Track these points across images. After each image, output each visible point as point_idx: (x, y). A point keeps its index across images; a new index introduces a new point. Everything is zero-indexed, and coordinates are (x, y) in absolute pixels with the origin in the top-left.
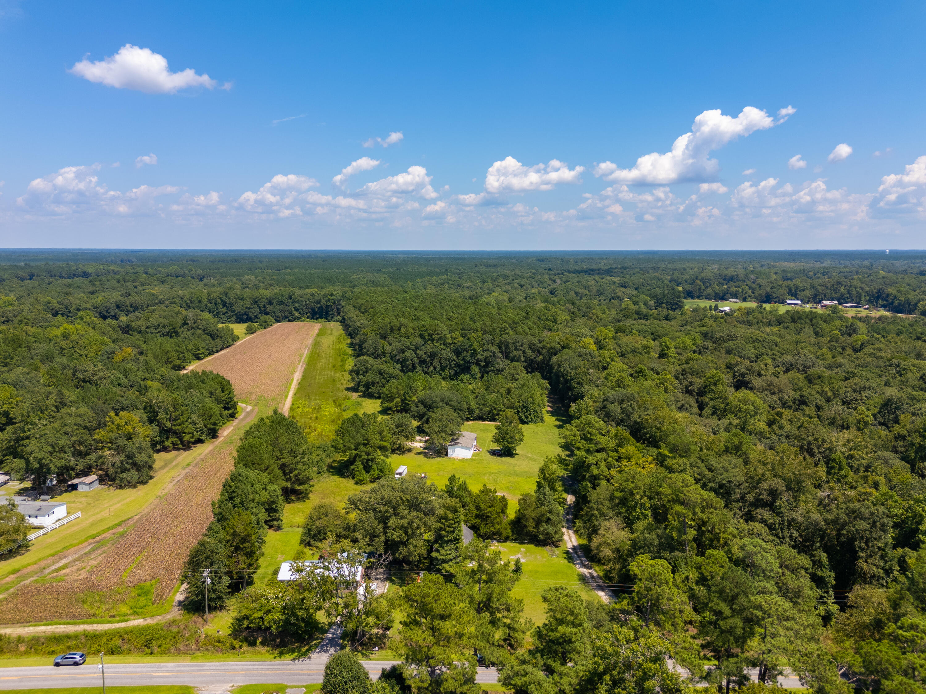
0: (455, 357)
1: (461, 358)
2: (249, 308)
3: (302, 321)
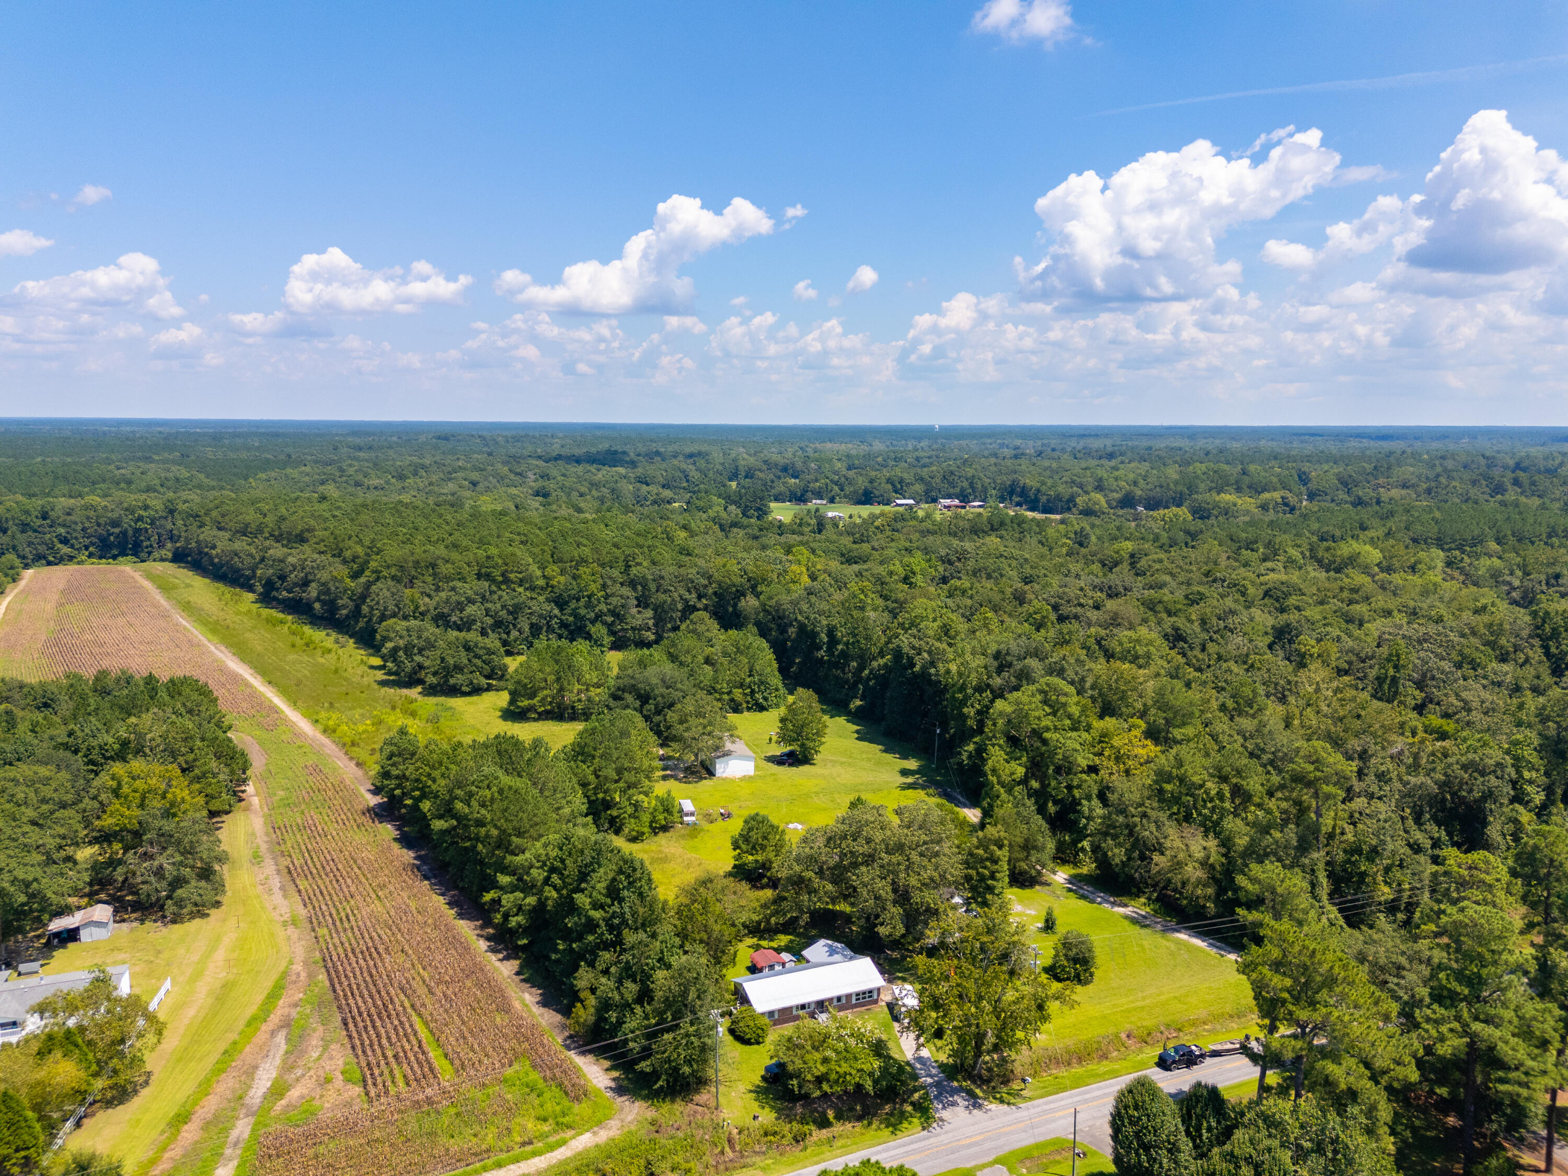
0: (556, 611)
1: (568, 611)
3: (79, 563)
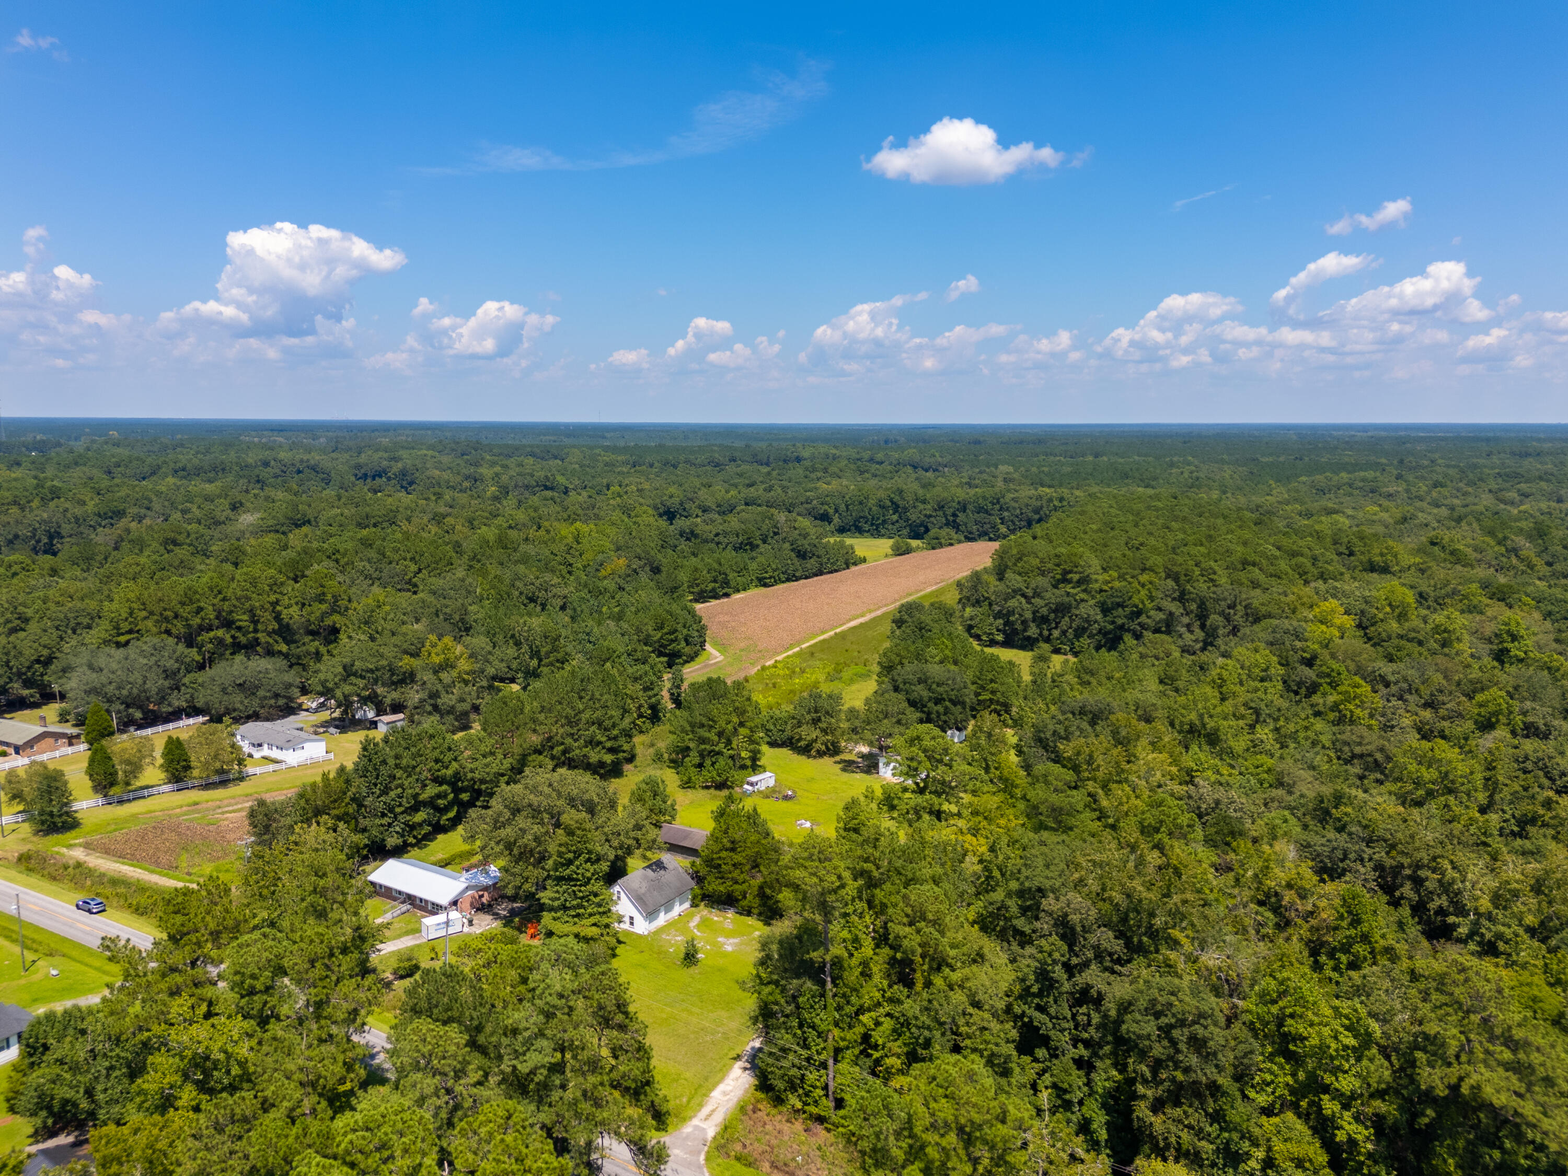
2: (931, 516)
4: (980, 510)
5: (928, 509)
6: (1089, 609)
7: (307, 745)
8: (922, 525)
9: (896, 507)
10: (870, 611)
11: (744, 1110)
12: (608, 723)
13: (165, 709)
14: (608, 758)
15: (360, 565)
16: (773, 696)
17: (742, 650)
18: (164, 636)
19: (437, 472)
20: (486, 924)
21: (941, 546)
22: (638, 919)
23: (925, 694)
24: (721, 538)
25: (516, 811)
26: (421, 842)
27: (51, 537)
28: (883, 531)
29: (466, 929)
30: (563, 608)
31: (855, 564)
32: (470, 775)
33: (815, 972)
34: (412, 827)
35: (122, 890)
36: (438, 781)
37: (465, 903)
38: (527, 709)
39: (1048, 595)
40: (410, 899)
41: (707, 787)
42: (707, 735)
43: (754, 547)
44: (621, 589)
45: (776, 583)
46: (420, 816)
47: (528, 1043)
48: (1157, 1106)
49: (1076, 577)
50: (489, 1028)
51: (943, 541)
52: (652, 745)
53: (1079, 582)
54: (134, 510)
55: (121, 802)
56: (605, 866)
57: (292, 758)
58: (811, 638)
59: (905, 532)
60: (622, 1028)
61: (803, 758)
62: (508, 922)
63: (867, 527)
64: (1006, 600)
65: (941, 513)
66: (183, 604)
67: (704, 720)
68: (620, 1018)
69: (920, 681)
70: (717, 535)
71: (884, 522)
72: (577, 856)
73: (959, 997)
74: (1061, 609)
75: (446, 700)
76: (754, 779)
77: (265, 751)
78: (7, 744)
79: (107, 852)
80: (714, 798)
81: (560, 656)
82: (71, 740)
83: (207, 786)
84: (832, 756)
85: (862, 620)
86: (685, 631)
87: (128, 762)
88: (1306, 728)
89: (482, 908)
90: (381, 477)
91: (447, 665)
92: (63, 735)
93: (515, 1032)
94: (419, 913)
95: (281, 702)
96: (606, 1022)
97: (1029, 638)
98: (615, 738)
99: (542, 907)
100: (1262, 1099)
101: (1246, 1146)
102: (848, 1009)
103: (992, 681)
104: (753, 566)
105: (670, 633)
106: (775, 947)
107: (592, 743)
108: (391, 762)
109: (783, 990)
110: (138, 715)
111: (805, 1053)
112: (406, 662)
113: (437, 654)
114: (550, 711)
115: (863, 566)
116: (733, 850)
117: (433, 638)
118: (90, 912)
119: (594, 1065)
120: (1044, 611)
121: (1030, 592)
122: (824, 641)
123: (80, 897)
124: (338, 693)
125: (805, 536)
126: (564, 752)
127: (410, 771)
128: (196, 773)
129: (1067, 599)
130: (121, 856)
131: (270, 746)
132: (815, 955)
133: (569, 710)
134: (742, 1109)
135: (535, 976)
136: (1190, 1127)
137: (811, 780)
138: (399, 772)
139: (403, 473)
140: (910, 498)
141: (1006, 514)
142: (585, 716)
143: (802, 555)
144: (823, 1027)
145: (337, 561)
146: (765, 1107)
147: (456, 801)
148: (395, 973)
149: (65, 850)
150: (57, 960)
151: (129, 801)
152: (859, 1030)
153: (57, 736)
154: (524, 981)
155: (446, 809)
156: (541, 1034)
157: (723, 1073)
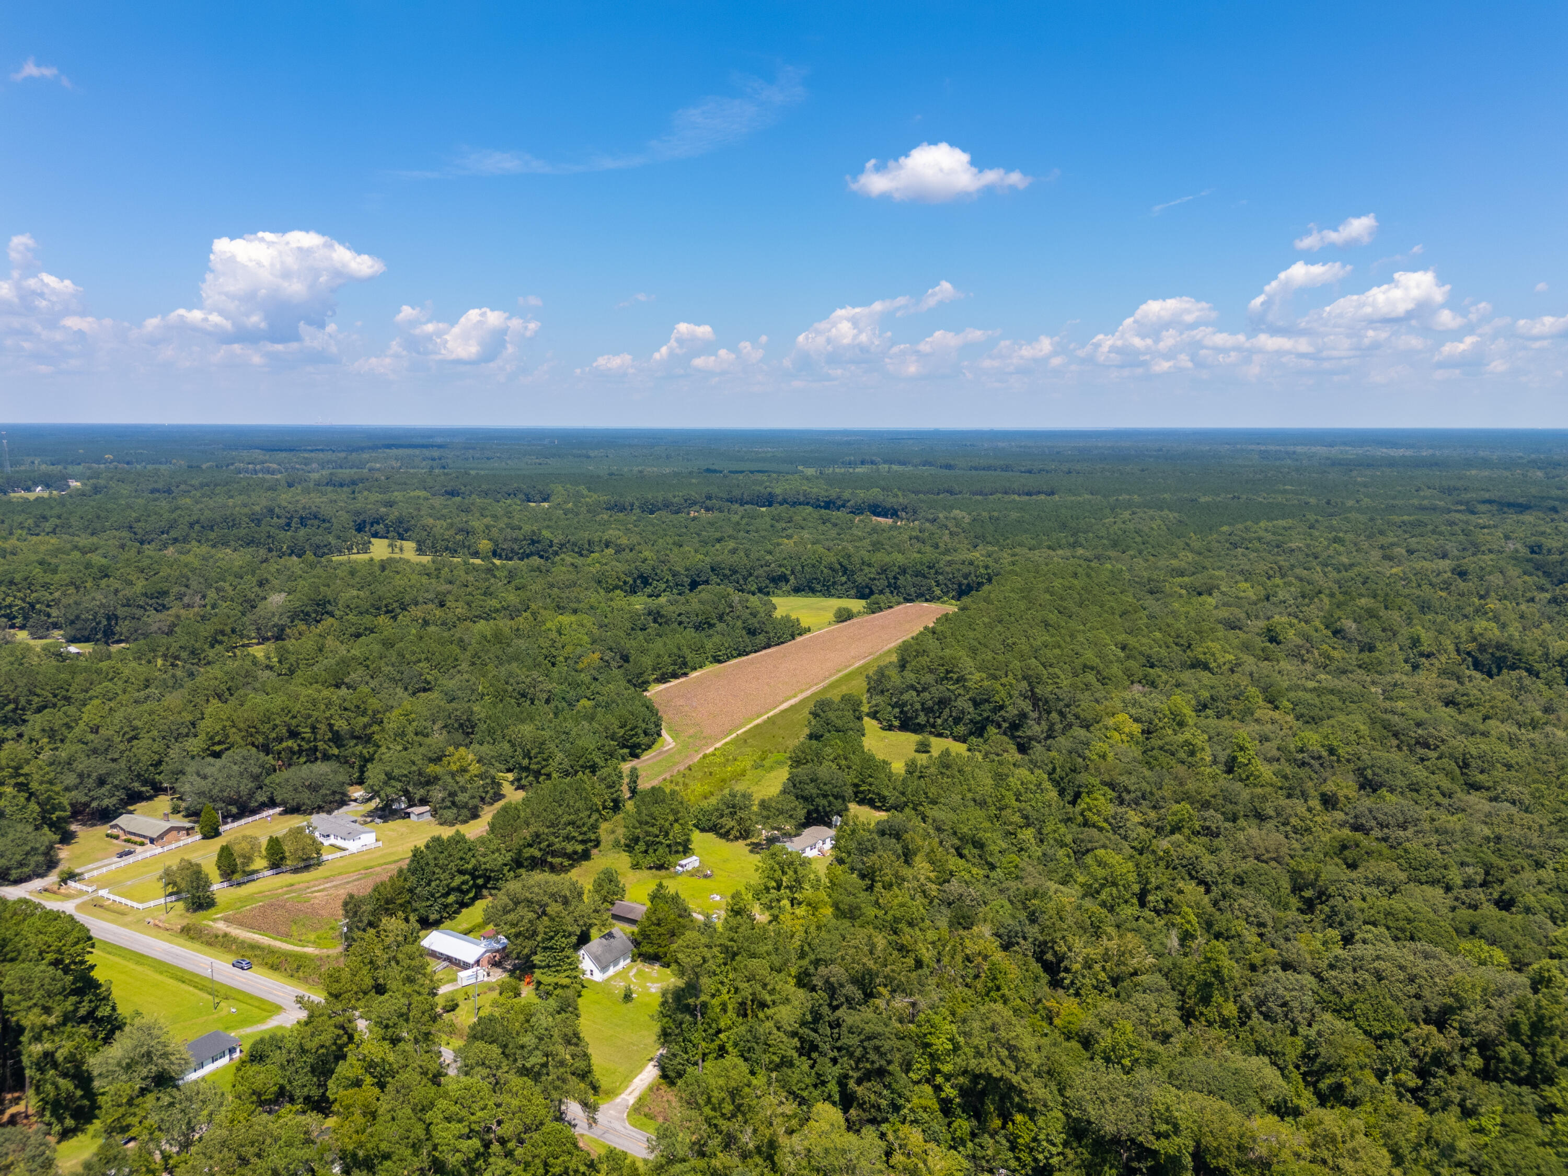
2: (875, 579)
3: (943, 602)
4: (918, 574)
5: (872, 572)
6: (963, 703)
7: (362, 836)
8: (867, 587)
9: (845, 570)
10: (802, 691)
11: (653, 1089)
12: (579, 823)
13: (254, 804)
14: (580, 848)
15: (386, 669)
16: (709, 784)
17: (691, 737)
18: (249, 747)
19: (431, 521)
20: (498, 976)
21: (881, 610)
22: (596, 971)
23: (815, 791)
24: (683, 618)
25: (517, 903)
26: (451, 917)
27: (109, 619)
28: (833, 591)
29: (486, 979)
30: (548, 701)
31: (800, 634)
32: (483, 867)
33: (690, 1010)
34: (446, 906)
35: (258, 952)
36: (461, 872)
37: (484, 962)
38: (522, 814)
39: (933, 690)
40: (449, 959)
41: (651, 868)
42: (651, 829)
43: (711, 626)
44: (596, 679)
45: (728, 659)
46: (451, 899)
47: (530, 1053)
48: (859, 1082)
49: (955, 676)
50: (510, 1046)
51: (882, 605)
52: (613, 832)
53: (958, 681)
54: (175, 590)
55: (239, 884)
56: (574, 939)
57: (353, 846)
58: (748, 723)
59: (853, 592)
60: (576, 1045)
61: (723, 841)
62: (512, 972)
63: (819, 587)
64: (902, 693)
65: (883, 576)
66: (263, 722)
67: (648, 819)
68: (575, 1040)
69: (812, 781)
70: (679, 615)
71: (834, 583)
72: (556, 933)
73: (769, 1024)
74: (943, 702)
75: (462, 798)
76: (683, 862)
77: (332, 840)
78: (144, 837)
79: (241, 924)
80: (655, 877)
81: (545, 756)
82: (189, 831)
83: (296, 871)
84: (745, 839)
85: (792, 702)
86: (644, 726)
87: (244, 857)
88: (1055, 831)
89: (496, 964)
90: (378, 523)
91: (464, 770)
92: (182, 828)
93: (522, 1047)
94: (455, 968)
95: (338, 797)
96: (569, 1042)
97: (919, 724)
98: (585, 833)
99: (534, 966)
100: (915, 1077)
101: (902, 1101)
102: (711, 1031)
103: (870, 776)
104: (709, 645)
105: (631, 730)
106: (669, 996)
107: (568, 838)
108: (432, 863)
109: (674, 1021)
110: (234, 810)
111: (686, 1057)
112: (431, 769)
113: (455, 763)
114: (538, 817)
115: (807, 636)
116: (659, 925)
117: (451, 749)
118: (242, 968)
119: (562, 1063)
120: (930, 703)
121: (919, 687)
122: (757, 726)
123: (233, 958)
124: (382, 794)
125: (754, 615)
126: (548, 846)
127: (444, 868)
128: (288, 862)
129: (947, 694)
130: (251, 928)
131: (336, 837)
132: (691, 1001)
133: (552, 816)
134: (651, 1089)
135: (534, 1019)
136: (875, 1092)
137: (726, 861)
138: (437, 870)
139: (400, 521)
140: (856, 560)
141: (940, 577)
142: (563, 820)
143: (752, 632)
144: (695, 1042)
145: (367, 667)
146: (664, 1087)
147: (475, 886)
148: (444, 1008)
149: (211, 923)
150: (231, 1002)
151: (244, 883)
152: (718, 1042)
153: (179, 829)
154: (528, 1021)
155: (468, 891)
156: (537, 1048)
157: (642, 1068)
